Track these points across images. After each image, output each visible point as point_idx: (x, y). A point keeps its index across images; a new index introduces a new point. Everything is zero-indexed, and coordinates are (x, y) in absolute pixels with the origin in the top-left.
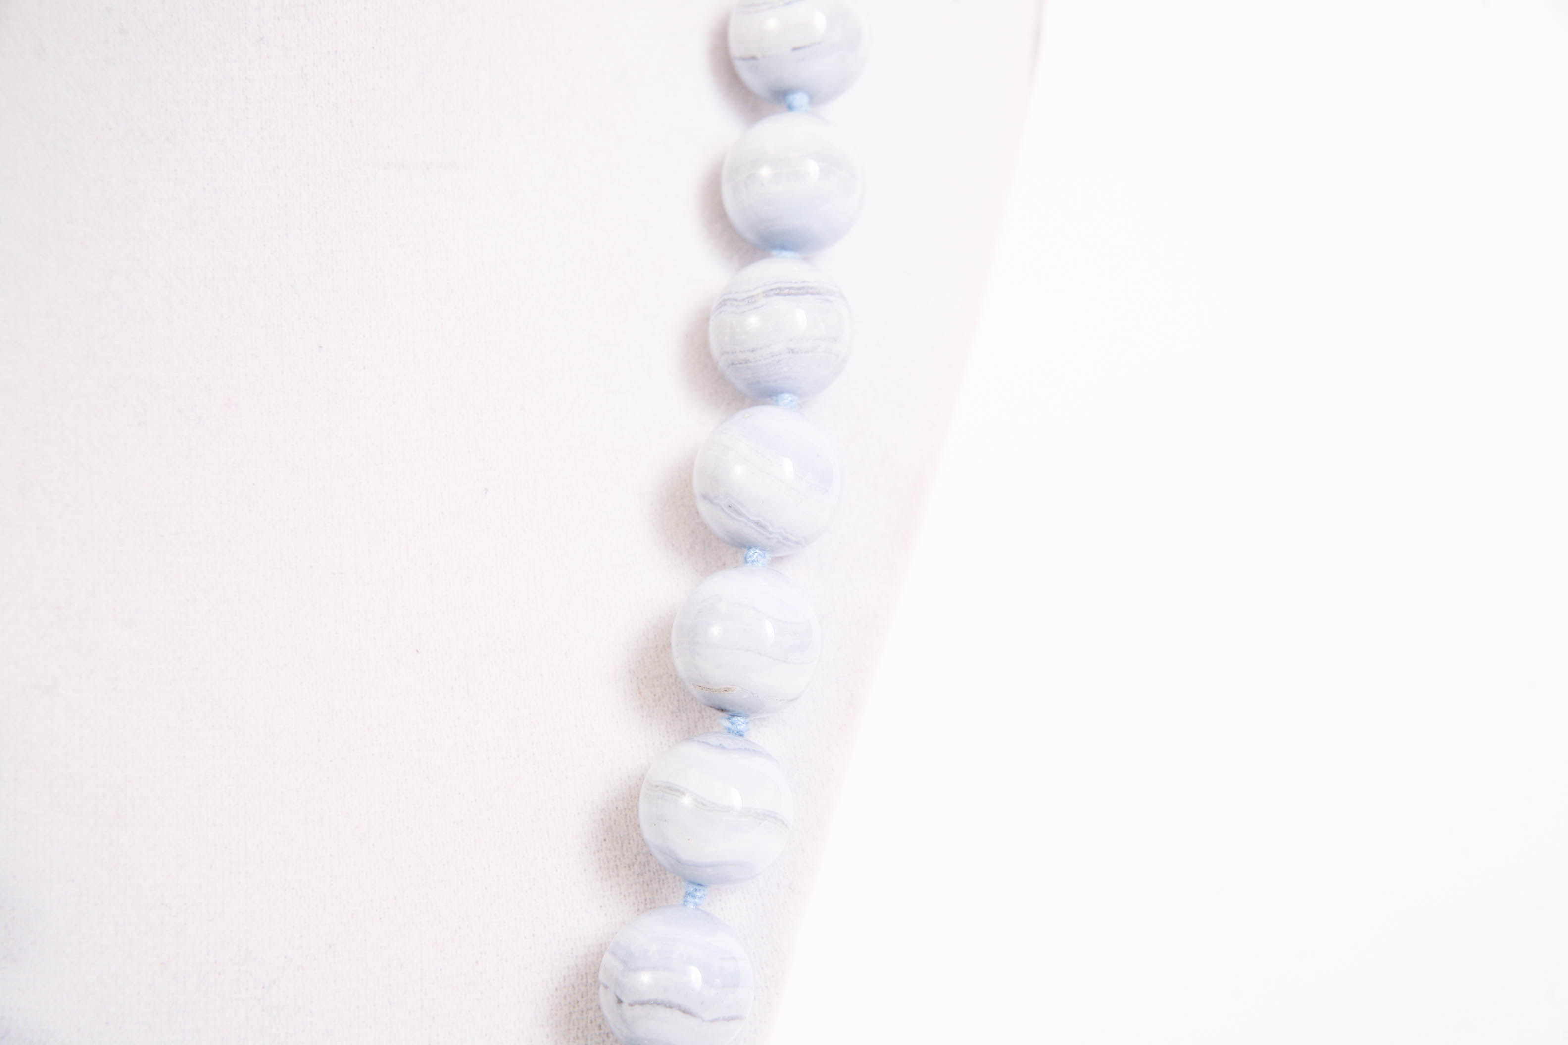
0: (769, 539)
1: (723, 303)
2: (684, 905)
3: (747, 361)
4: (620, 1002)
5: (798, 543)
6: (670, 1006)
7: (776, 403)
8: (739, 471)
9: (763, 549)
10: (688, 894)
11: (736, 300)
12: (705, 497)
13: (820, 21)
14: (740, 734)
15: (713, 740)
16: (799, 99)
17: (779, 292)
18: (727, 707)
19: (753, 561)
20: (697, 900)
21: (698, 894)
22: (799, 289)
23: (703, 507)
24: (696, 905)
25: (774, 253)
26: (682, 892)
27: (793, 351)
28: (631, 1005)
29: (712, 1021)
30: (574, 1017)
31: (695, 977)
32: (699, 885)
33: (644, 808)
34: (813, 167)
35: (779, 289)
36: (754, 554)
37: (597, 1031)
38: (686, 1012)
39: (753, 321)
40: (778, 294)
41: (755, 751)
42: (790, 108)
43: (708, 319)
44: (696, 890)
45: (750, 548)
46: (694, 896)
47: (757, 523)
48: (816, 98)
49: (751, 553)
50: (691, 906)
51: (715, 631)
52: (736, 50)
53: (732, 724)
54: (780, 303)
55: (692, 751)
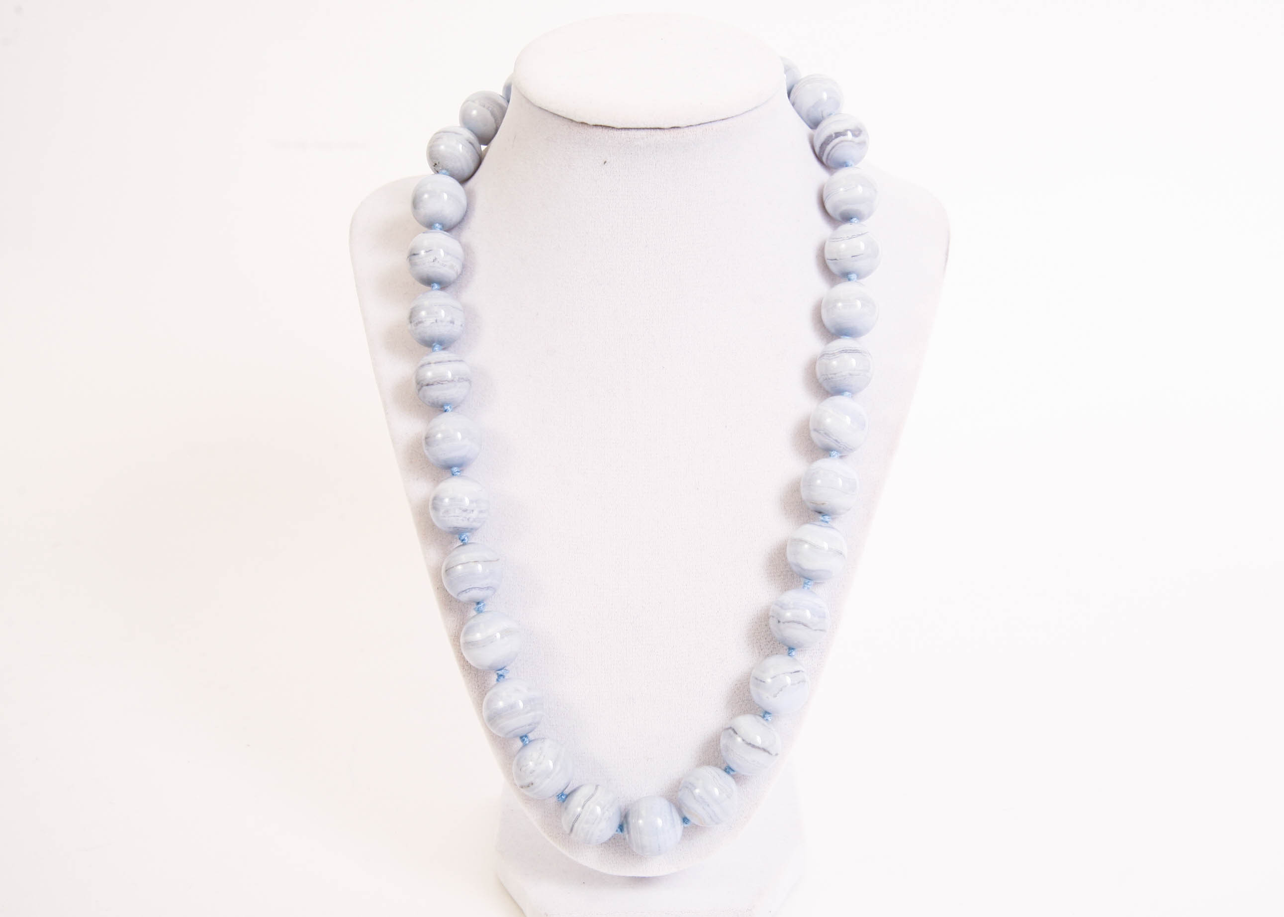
0: (840, 447)
1: (823, 355)
2: (803, 588)
3: (832, 378)
4: (779, 622)
5: (851, 449)
6: (799, 623)
7: (843, 395)
8: (828, 421)
9: (837, 451)
10: (805, 583)
11: (828, 354)
12: (815, 430)
13: (862, 246)
14: (827, 522)
15: (817, 523)
16: (853, 276)
17: (845, 351)
18: (822, 511)
19: (834, 456)
20: (809, 586)
21: (809, 583)
22: (854, 350)
23: (814, 435)
24: (808, 588)
25: (842, 337)
26: (802, 583)
27: (851, 375)
28: (784, 623)
29: (816, 630)
30: (756, 634)
31: (808, 614)
32: (810, 579)
33: (789, 550)
34: (859, 303)
35: (846, 350)
36: (834, 453)
37: (765, 640)
38: (805, 625)
39: (835, 363)
40: (846, 352)
41: (833, 528)
42: (849, 280)
43: (816, 363)
44: (808, 582)
45: (832, 451)
46: (807, 585)
47: (836, 441)
48: (859, 277)
49: (832, 453)
50: (806, 588)
51: (819, 482)
52: (827, 256)
53: (824, 518)
54: (846, 356)
55: (808, 527)
